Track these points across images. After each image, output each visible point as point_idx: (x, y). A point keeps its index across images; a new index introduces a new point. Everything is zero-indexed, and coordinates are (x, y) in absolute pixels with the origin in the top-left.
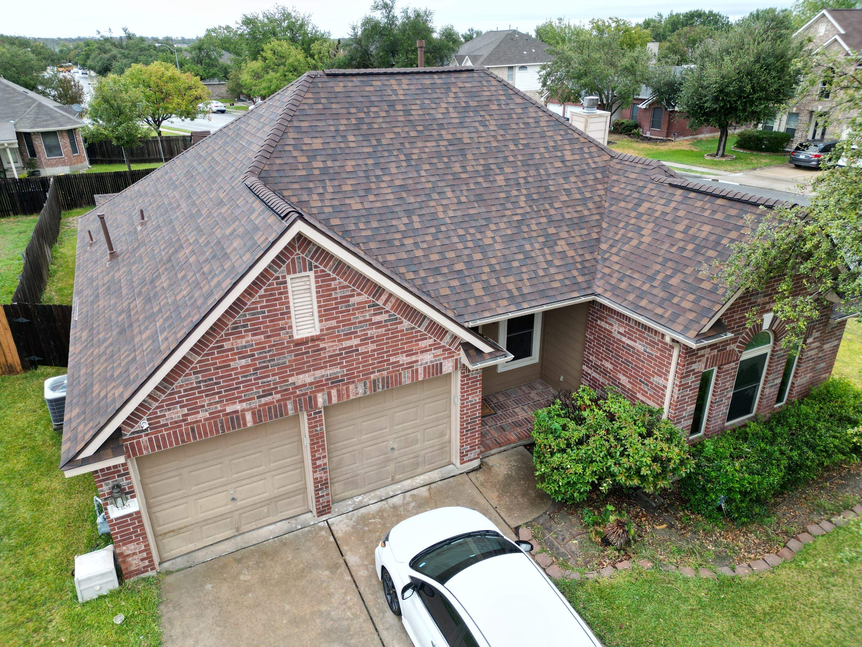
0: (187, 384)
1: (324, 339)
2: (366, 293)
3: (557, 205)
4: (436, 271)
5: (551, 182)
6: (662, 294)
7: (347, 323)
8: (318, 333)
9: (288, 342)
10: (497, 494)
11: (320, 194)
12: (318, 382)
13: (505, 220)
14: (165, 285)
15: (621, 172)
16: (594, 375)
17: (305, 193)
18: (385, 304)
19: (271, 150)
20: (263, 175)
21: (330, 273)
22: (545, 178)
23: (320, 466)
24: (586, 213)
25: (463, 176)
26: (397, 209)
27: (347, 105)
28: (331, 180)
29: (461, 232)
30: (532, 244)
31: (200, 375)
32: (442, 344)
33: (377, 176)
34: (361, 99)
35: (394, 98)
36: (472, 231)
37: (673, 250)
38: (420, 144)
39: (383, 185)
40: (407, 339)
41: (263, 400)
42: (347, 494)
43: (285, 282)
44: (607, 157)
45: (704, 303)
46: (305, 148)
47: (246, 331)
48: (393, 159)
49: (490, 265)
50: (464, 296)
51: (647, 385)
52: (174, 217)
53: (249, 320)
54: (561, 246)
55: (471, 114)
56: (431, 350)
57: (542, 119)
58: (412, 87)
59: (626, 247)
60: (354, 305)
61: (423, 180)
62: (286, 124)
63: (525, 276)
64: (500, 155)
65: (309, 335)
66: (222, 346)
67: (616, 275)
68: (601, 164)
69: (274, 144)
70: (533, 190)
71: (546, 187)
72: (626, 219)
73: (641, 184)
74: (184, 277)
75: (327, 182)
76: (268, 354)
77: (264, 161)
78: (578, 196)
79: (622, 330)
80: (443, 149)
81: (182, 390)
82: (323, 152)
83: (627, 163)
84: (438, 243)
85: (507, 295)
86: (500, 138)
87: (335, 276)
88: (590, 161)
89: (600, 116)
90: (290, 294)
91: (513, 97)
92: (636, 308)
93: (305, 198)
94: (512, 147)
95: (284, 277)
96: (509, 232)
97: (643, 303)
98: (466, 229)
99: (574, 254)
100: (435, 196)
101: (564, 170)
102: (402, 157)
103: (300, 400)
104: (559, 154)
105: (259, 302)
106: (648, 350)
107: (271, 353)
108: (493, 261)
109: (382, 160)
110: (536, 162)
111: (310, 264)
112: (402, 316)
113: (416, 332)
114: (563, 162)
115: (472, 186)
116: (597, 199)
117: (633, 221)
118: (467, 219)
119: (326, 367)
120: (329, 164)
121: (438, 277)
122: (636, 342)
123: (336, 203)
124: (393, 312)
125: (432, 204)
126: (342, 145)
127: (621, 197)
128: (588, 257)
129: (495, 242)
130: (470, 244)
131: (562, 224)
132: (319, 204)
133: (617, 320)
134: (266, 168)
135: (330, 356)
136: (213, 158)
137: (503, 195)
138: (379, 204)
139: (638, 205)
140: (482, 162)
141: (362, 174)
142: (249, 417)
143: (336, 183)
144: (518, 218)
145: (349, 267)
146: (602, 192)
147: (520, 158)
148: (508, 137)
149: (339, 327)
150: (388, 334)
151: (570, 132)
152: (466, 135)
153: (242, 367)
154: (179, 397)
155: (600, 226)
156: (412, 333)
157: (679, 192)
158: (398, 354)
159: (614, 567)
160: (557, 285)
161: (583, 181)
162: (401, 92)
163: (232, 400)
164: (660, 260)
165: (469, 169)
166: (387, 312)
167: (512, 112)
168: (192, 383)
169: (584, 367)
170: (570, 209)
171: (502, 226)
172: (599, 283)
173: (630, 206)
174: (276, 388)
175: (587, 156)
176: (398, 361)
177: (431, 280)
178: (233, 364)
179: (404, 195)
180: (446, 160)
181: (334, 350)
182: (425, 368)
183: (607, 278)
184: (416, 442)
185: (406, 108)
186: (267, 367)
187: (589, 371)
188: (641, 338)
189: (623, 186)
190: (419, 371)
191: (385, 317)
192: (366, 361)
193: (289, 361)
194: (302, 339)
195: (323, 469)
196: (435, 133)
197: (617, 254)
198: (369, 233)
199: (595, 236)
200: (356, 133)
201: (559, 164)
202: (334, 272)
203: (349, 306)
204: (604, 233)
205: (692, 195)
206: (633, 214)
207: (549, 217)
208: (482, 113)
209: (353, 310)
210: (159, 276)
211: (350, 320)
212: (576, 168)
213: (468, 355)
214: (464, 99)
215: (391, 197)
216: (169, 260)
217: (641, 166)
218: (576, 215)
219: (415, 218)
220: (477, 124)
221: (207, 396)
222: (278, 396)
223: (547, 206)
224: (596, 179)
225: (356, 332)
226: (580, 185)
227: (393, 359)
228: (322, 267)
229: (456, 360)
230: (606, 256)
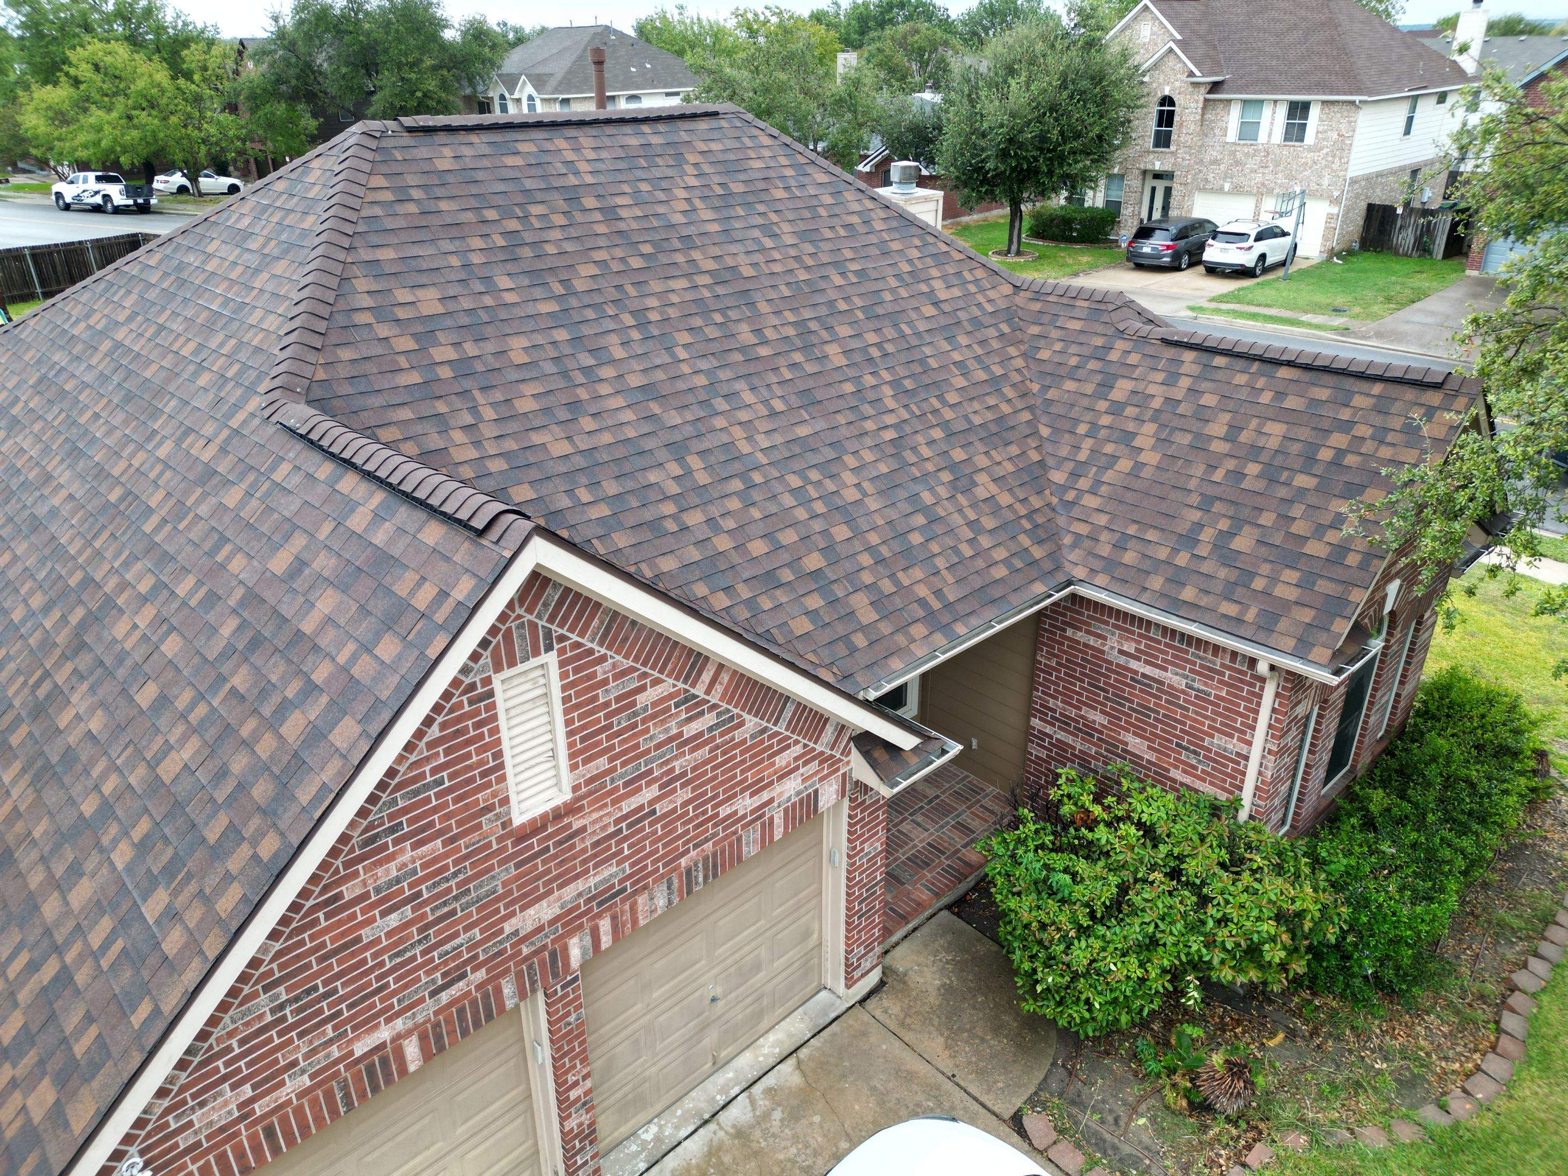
0: (247, 1024)
1: (581, 808)
2: (669, 676)
3: (952, 398)
4: (769, 580)
5: (928, 351)
6: (1223, 573)
7: (633, 754)
8: (567, 796)
9: (500, 839)
10: (941, 1040)
11: (466, 428)
12: (570, 911)
13: (869, 442)
14: (95, 724)
15: (1046, 318)
16: (1061, 735)
17: (427, 427)
18: (708, 692)
19: (321, 326)
20: (317, 393)
21: (594, 646)
22: (914, 341)
23: (578, 1099)
24: (1006, 409)
25: (764, 351)
26: (650, 444)
27: (474, 203)
28: (483, 389)
29: (795, 481)
30: (931, 490)
31: (281, 989)
32: (819, 748)
33: (586, 370)
34: (501, 187)
35: (572, 180)
36: (814, 475)
37: (1218, 476)
38: (656, 286)
39: (604, 389)
40: (752, 757)
41: (445, 997)
42: (624, 1130)
43: (491, 694)
44: (1007, 290)
45: (1323, 586)
46: (401, 314)
47: (396, 842)
48: (610, 325)
49: (870, 549)
50: (841, 629)
51: (1195, 752)
52: (41, 510)
53: (405, 811)
54: (985, 487)
55: (740, 211)
56: (797, 768)
57: (873, 214)
58: (604, 154)
59: (1109, 476)
60: (645, 709)
61: (686, 369)
62: (341, 256)
63: (941, 563)
64: (819, 299)
65: (548, 807)
66: (339, 896)
67: (1104, 536)
68: (1002, 304)
69: (324, 311)
70: (901, 371)
71: (922, 361)
72: (1088, 417)
73: (1099, 342)
74: (163, 701)
75: (477, 394)
76: (453, 883)
77: (312, 357)
78: (982, 375)
79: (1129, 647)
80: (707, 294)
81: (234, 1042)
82: (449, 322)
83: (1051, 299)
84: (756, 514)
85: (921, 613)
86: (810, 262)
87: (603, 651)
88: (980, 298)
89: (926, 200)
90: (502, 722)
91: (809, 169)
92: (1175, 606)
93: (435, 442)
94: (838, 281)
95: (487, 681)
96: (883, 468)
97: (1188, 594)
98: (801, 473)
99: (1011, 501)
100: (721, 405)
101: (944, 321)
102: (629, 320)
103: (530, 967)
104: (924, 288)
105: (427, 759)
106: (1196, 685)
107: (461, 877)
108: (874, 539)
109: (586, 330)
110: (890, 308)
111: (548, 633)
112: (743, 709)
113: (770, 737)
114: (936, 304)
115: (788, 376)
116: (1016, 378)
117: (1106, 420)
118: (797, 450)
119: (587, 871)
120: (471, 349)
121: (778, 592)
122: (1166, 670)
123: (510, 445)
124: (725, 705)
125: (719, 422)
126: (488, 301)
127: (1063, 371)
128: (1036, 502)
129: (865, 495)
130: (819, 507)
131: (973, 438)
132: (473, 454)
133: (1115, 626)
134: (321, 375)
135: (596, 844)
136: (118, 345)
137: (849, 388)
138: (607, 438)
139: (1106, 385)
140: (791, 317)
141: (550, 368)
142: (412, 1049)
143: (498, 396)
144: (889, 435)
145: (634, 623)
146: (1019, 363)
147: (858, 302)
148: (825, 258)
149: (614, 769)
150: (716, 757)
151: (930, 239)
152: (743, 260)
153: (389, 935)
154: (227, 1065)
155: (1036, 433)
156: (762, 742)
157: (1189, 356)
158: (735, 795)
159: (1244, 1165)
160: (1000, 572)
161: (982, 343)
162: (583, 167)
163: (367, 1024)
164: (1195, 499)
165: (770, 334)
166: (715, 706)
167: (815, 202)
168: (261, 1017)
169: (1036, 722)
170: (976, 405)
171: (868, 456)
172: (1073, 557)
173: (1089, 388)
174: (476, 957)
175: (972, 288)
176: (736, 812)
177: (766, 604)
178: (367, 934)
179: (655, 408)
180: (718, 318)
181: (604, 828)
182: (786, 811)
183: (1087, 543)
184: (757, 967)
185: (604, 204)
186: (453, 912)
187: (1048, 730)
188: (1179, 662)
189: (1058, 346)
190: (776, 820)
191: (710, 719)
192: (670, 832)
193: (504, 884)
194: (533, 821)
195: (584, 1104)
196: (680, 258)
197: (1093, 492)
198: (603, 511)
199: (1035, 456)
200: (510, 267)
201: (929, 311)
202: (601, 644)
203: (635, 714)
204: (1049, 448)
205: (1219, 361)
206: (1102, 405)
207: (945, 425)
208: (761, 208)
209: (644, 721)
210: (58, 696)
211: (637, 746)
212: (961, 314)
213: (874, 764)
214: (717, 179)
215: (628, 416)
216: (79, 646)
217: (1086, 304)
218: (990, 416)
219: (695, 462)
220: (756, 233)
221: (301, 1035)
222: (481, 975)
223: (936, 403)
224: (1002, 335)
225: (650, 772)
226: (980, 351)
227: (724, 811)
228: (574, 637)
229: (844, 775)
230: (1070, 496)
